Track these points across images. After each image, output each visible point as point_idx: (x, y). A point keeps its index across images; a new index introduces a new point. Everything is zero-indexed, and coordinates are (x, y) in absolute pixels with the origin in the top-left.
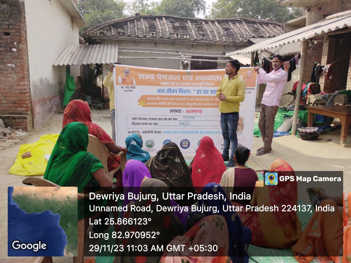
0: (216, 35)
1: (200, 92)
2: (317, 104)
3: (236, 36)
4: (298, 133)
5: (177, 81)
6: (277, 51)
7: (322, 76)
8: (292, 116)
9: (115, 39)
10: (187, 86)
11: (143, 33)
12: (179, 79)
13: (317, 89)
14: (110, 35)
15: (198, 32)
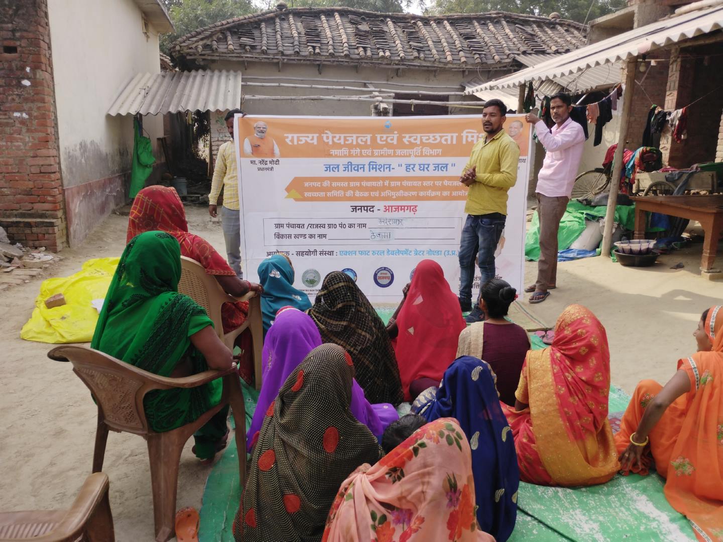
0: (447, 49)
1: (412, 168)
2: (655, 192)
3: (488, 51)
4: (613, 251)
5: (366, 146)
6: (574, 81)
7: (665, 133)
8: (602, 217)
9: (235, 59)
10: (385, 156)
11: (294, 46)
12: (369, 143)
13: (654, 161)
14: (225, 50)
15: (409, 42)
